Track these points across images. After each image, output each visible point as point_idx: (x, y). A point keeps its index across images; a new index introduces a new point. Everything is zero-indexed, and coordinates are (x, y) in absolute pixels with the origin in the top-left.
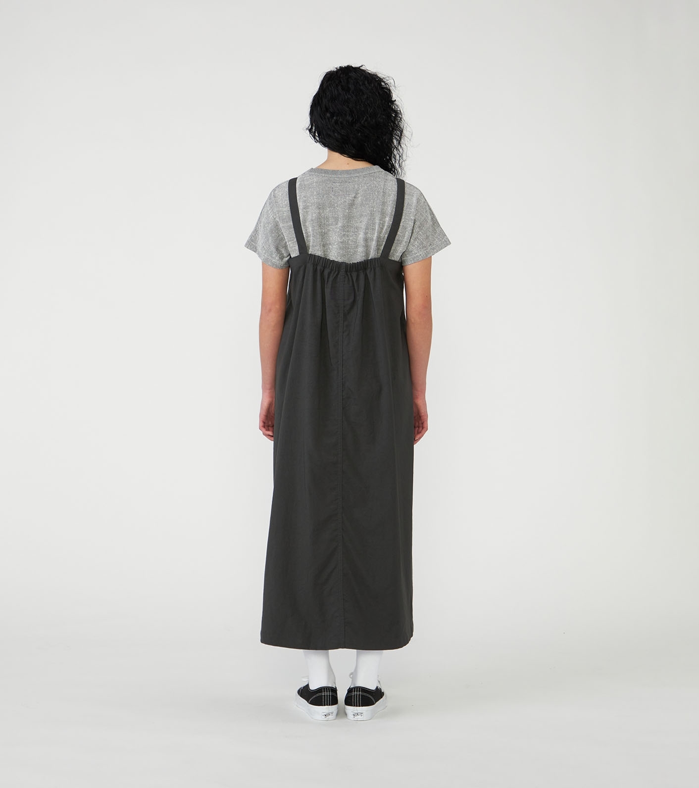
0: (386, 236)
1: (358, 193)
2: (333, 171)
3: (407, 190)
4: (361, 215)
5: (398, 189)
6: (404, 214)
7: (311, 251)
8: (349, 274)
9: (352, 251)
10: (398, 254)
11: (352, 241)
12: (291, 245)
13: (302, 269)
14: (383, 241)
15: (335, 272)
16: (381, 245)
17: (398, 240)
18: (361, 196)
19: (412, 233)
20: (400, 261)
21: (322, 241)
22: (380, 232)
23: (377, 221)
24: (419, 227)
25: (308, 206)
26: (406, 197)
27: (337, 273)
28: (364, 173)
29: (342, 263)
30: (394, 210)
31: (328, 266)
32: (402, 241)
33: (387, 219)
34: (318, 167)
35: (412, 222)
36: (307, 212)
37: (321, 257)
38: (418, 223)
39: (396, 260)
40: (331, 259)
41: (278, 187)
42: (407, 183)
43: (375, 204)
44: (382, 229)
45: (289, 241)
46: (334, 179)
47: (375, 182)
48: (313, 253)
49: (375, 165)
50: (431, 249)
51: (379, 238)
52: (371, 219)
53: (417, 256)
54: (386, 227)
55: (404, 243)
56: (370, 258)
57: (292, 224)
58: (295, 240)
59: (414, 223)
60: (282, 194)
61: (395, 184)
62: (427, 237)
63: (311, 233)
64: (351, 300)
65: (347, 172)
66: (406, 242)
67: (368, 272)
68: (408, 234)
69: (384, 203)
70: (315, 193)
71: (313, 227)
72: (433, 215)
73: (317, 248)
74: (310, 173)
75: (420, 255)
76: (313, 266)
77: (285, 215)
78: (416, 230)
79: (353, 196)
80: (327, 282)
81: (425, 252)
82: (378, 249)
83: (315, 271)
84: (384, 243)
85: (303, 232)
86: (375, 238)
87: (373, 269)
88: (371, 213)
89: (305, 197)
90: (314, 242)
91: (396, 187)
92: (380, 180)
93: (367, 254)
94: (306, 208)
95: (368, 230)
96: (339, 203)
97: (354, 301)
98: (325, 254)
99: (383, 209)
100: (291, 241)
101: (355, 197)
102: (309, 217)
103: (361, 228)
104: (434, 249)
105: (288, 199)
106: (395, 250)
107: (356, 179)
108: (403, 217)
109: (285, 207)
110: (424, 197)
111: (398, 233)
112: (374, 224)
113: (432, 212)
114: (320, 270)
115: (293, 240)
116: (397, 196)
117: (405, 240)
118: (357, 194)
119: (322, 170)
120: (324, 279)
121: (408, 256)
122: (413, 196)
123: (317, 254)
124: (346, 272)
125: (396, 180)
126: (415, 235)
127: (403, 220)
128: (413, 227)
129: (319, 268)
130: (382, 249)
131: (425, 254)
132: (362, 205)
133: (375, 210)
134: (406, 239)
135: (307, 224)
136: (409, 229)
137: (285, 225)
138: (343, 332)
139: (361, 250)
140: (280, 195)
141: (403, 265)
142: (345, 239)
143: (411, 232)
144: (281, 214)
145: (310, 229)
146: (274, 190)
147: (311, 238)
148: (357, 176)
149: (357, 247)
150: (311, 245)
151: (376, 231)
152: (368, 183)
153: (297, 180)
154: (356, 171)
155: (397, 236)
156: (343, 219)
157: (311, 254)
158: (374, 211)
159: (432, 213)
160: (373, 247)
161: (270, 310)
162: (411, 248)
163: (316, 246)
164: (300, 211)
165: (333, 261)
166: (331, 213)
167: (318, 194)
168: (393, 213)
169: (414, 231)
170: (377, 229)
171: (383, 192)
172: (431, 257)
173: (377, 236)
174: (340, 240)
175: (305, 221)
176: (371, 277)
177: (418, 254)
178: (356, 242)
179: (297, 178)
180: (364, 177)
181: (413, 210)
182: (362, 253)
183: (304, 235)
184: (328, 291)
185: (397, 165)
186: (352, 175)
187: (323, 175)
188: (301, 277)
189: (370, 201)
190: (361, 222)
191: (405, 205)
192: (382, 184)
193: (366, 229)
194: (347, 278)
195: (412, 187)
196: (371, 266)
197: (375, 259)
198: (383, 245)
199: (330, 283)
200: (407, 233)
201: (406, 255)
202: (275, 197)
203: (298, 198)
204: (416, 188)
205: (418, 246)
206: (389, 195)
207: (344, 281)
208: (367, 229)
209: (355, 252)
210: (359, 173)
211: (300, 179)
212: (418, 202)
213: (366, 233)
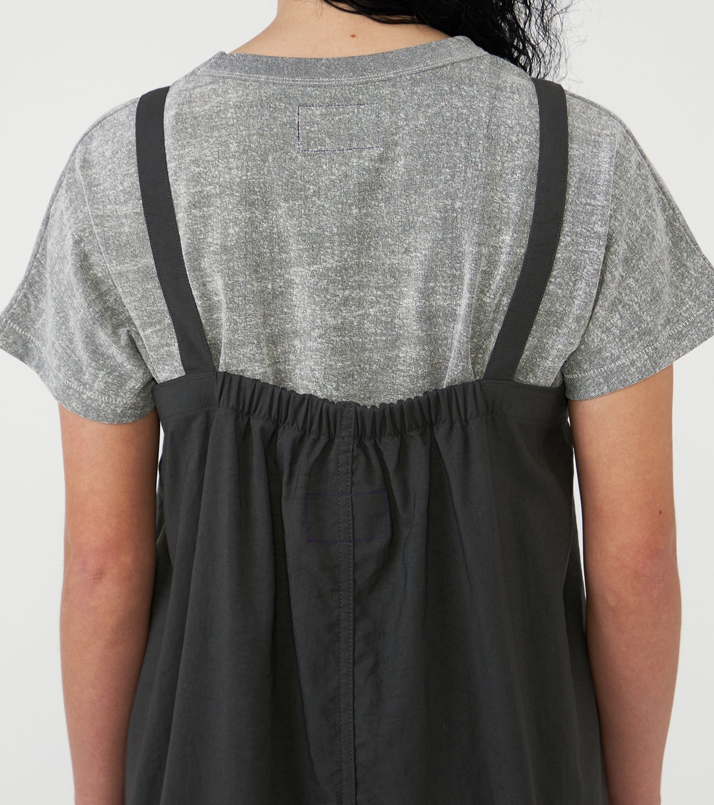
0: (506, 301)
1: (396, 144)
2: (299, 61)
3: (576, 124)
4: (408, 227)
5: (541, 122)
6: (568, 217)
7: (225, 362)
8: (368, 444)
9: (376, 357)
10: (548, 363)
11: (377, 322)
12: (155, 340)
13: (197, 424)
14: (494, 320)
15: (318, 439)
16: (489, 335)
17: (549, 313)
18: (406, 156)
19: (602, 282)
20: (558, 384)
21: (265, 324)
22: (482, 289)
23: (469, 249)
24: (626, 261)
25: (209, 196)
26: (575, 150)
27: (323, 440)
28: (415, 68)
29: (345, 404)
30: (531, 202)
31: (290, 418)
32: (564, 314)
33: (507, 237)
34: (246, 46)
35: (599, 246)
36: (205, 219)
37: (265, 385)
38: (621, 248)
39: (542, 382)
40: (302, 392)
41: (100, 123)
42: (573, 95)
43: (458, 183)
44: (488, 275)
45: (145, 325)
46: (303, 94)
47: (455, 101)
48: (233, 370)
49: (452, 34)
50: (670, 337)
51: (478, 309)
52: (443, 239)
53: (622, 368)
54: (502, 269)
55: (570, 322)
56: (445, 387)
57: (153, 262)
58: (168, 320)
59: (608, 248)
60: (114, 153)
61: (531, 103)
62: (656, 296)
63: (221, 297)
64: (380, 542)
65: (352, 65)
66: (578, 320)
67: (440, 433)
68: (583, 290)
69: (491, 180)
70: (233, 147)
71: (230, 274)
72: (674, 208)
73: (248, 350)
74: (213, 71)
75: (633, 363)
76: (237, 418)
77: (126, 229)
78: (617, 271)
79: (376, 152)
80: (291, 475)
81: (650, 350)
82: (477, 349)
83: (243, 437)
84: (498, 327)
85: (195, 293)
86: (462, 310)
87: (457, 425)
88: (445, 219)
89: (195, 162)
90: (234, 332)
91: (534, 114)
92: (474, 91)
93: (435, 367)
94: (199, 202)
95: (436, 280)
96: (324, 180)
97: (392, 546)
98: (277, 372)
99: (487, 202)
100: (152, 324)
101: (382, 159)
102: (214, 239)
103: (409, 272)
104: (680, 336)
105: (134, 169)
106: (541, 350)
107: (386, 91)
108: (566, 228)
109: (126, 202)
110: (635, 142)
111: (551, 287)
112: (457, 258)
113: (670, 201)
114: (262, 430)
115: (160, 322)
116: (541, 148)
117: (575, 310)
118: (389, 146)
119: (257, 58)
120: (276, 464)
121: (586, 366)
122: (597, 144)
123: (248, 374)
124: (359, 437)
125: (531, 87)
126: (611, 290)
127: (565, 240)
128: (605, 264)
129: (257, 424)
130: (491, 347)
131: (650, 358)
132: (409, 185)
133: (458, 204)
134: (578, 305)
135: (206, 263)
136: (591, 270)
137: (128, 266)
138: (354, 664)
139: (409, 352)
140: (108, 154)
141: (569, 396)
142: (350, 314)
143: (596, 280)
144: (111, 228)
145: (218, 283)
146: (86, 138)
147: (223, 316)
148: (389, 79)
149: (394, 343)
150: (224, 341)
151: (465, 288)
152: (428, 106)
153: (168, 100)
154: (383, 59)
155: (545, 298)
156: (341, 245)
157: (225, 373)
158: (454, 210)
159: (668, 205)
160: (456, 343)
161: (100, 575)
162: (597, 336)
163: (243, 344)
164: (181, 216)
165: (309, 399)
166: (294, 221)
167: (245, 152)
168: (529, 216)
169: (608, 277)
170: (467, 277)
171: (488, 137)
172: (671, 368)
173: (470, 306)
174: (331, 321)
175: (198, 253)
176: (451, 455)
177: (624, 361)
178: (390, 325)
179: (167, 90)
180: (415, 83)
181: (601, 200)
182: (416, 363)
183: (198, 302)
184: (292, 512)
185: (533, 31)
186: (370, 76)
187: (263, 78)
188: (195, 456)
189: (439, 173)
190: (407, 251)
191: (573, 180)
192: (483, 105)
193: (427, 279)
194: (362, 458)
195: (593, 113)
196: (450, 413)
197: (464, 386)
198: (496, 334)
199: (300, 480)
200: (582, 285)
201: (578, 364)
202: (86, 164)
203: (171, 166)
204: (609, 114)
205: (623, 332)
206: (512, 148)
207: (353, 472)
208: (430, 275)
209: (390, 363)
210: (394, 68)
211: (179, 93)
212: (617, 167)
213: (426, 294)
